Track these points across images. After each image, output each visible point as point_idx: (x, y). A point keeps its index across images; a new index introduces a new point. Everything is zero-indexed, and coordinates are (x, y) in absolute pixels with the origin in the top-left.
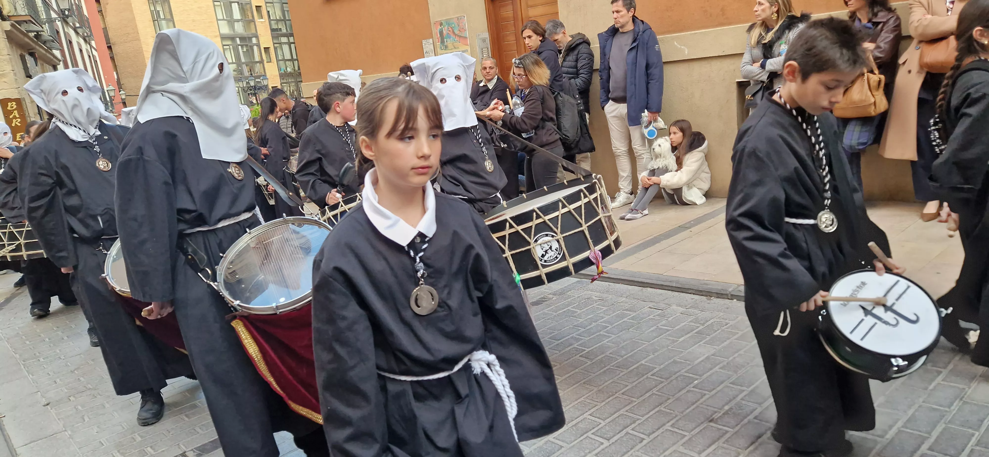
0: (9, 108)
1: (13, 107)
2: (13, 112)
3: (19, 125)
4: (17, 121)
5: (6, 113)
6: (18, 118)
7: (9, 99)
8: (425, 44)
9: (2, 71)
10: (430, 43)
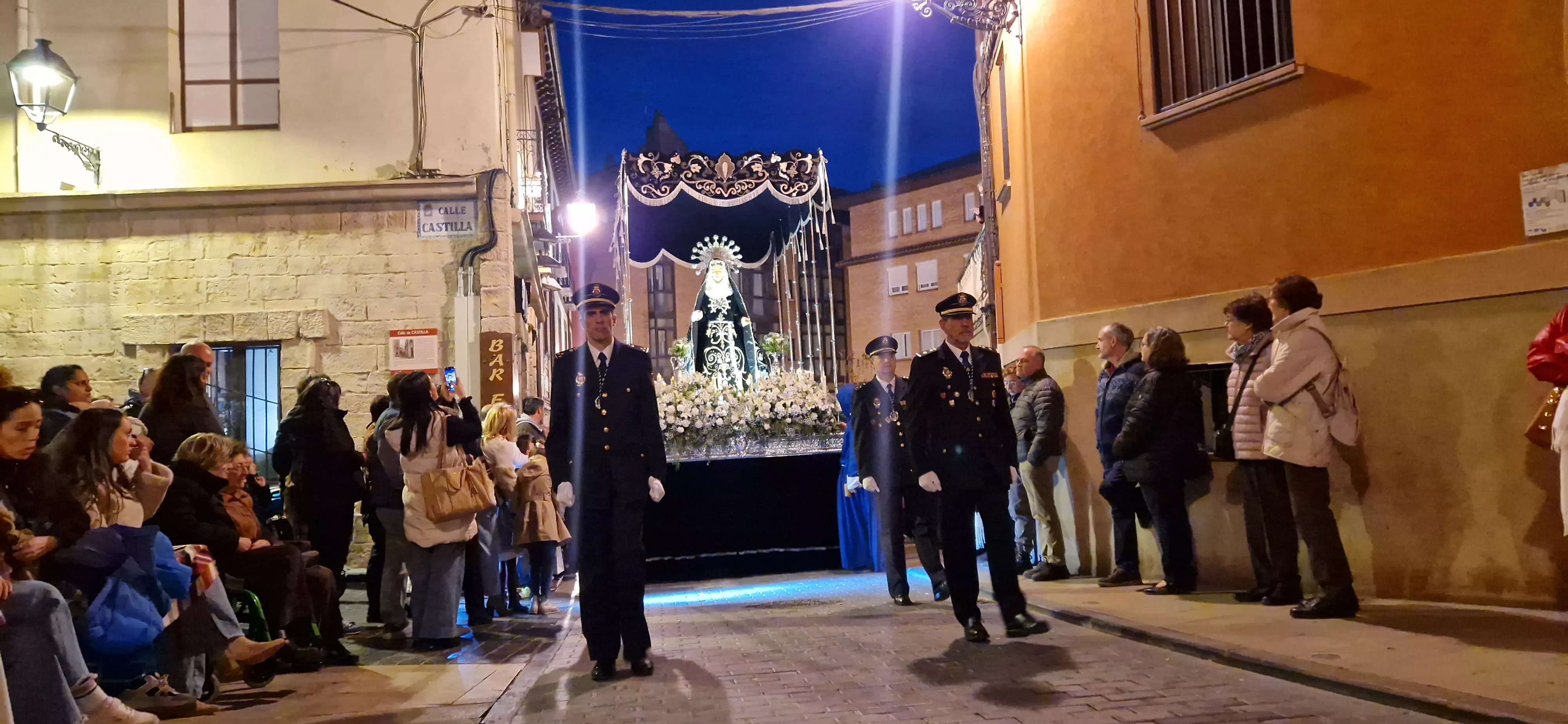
0: (491, 349)
1: (498, 347)
2: (494, 358)
3: (500, 379)
4: (499, 372)
5: (486, 357)
6: (502, 367)
7: (495, 332)
8: (1534, 181)
9: (494, 286)
10: (1555, 176)
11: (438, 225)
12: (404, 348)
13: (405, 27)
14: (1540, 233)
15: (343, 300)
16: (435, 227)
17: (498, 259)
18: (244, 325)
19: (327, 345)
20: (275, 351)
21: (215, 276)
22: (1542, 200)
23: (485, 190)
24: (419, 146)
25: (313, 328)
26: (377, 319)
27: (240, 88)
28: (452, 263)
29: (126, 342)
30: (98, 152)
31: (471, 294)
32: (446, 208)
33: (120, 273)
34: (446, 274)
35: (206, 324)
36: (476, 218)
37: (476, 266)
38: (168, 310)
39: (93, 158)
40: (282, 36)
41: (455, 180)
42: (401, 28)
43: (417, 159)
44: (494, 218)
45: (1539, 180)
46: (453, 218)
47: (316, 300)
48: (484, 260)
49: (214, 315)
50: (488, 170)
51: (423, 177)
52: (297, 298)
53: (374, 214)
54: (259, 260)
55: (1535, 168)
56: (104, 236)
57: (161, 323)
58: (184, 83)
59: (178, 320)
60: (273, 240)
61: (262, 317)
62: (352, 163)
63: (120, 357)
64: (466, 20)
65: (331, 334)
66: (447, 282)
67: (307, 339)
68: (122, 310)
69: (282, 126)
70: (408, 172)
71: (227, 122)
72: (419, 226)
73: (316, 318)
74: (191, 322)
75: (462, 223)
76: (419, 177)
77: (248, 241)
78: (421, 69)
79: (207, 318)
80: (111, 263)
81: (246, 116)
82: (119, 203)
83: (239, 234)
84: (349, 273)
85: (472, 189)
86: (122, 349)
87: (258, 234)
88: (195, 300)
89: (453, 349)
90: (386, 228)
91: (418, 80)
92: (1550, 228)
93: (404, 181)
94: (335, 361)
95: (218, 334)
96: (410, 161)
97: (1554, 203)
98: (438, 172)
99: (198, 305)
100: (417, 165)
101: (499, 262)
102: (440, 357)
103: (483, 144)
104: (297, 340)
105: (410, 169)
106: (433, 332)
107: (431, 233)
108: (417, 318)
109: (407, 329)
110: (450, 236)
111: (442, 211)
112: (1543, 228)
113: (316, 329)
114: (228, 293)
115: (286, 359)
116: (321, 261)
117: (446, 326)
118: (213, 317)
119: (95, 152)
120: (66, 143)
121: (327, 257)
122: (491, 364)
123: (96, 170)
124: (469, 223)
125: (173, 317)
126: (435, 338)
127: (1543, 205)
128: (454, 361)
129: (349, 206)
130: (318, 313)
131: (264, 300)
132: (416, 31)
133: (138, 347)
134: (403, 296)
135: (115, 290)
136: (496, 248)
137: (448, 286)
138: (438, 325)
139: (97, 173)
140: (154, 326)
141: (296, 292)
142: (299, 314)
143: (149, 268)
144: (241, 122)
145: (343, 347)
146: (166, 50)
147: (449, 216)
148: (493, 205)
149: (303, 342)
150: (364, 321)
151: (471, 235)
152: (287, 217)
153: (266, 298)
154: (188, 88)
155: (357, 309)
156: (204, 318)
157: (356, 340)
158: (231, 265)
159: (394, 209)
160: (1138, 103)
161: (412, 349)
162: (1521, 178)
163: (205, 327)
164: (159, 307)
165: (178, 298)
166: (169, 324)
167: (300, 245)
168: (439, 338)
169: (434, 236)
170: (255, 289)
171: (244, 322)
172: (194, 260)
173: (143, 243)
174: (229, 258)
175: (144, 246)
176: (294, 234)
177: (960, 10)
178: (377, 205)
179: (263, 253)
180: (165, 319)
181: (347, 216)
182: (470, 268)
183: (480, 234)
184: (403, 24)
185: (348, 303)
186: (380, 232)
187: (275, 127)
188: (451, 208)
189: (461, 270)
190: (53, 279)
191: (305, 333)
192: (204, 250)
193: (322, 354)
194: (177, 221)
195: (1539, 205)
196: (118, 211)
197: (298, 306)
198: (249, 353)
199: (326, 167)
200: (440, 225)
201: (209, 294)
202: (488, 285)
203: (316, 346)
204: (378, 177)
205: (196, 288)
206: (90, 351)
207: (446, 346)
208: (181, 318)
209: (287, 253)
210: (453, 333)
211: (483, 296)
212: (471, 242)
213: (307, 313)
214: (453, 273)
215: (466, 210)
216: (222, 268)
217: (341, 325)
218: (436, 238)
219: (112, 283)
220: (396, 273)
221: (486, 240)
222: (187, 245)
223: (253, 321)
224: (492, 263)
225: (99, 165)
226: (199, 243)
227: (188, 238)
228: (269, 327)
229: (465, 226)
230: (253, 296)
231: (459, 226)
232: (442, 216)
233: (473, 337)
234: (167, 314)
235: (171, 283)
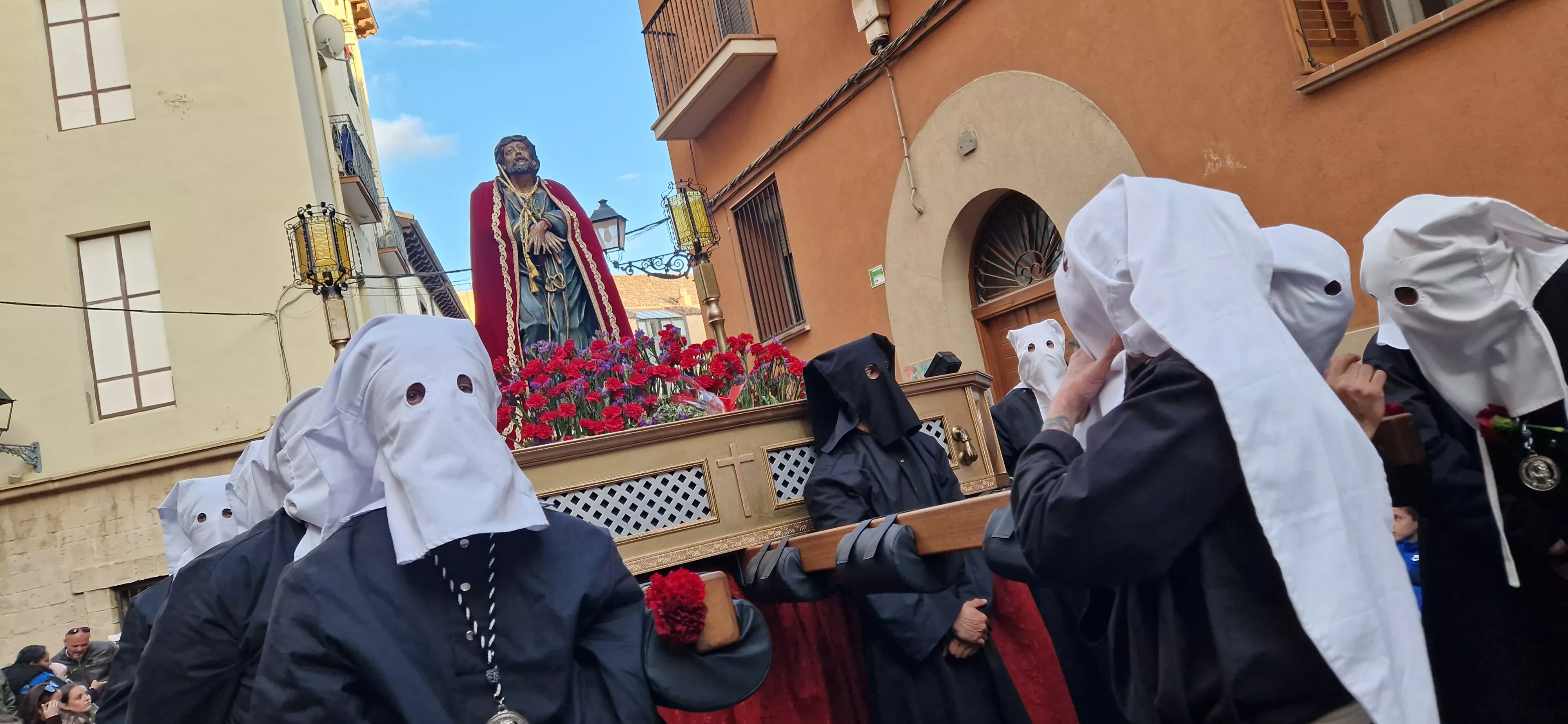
13: (268, 315)
21: (140, 527)
27: (140, 377)
30: (36, 449)
33: (64, 538)
35: (137, 566)
38: (106, 561)
39: (31, 453)
42: (265, 317)
49: (142, 558)
57: (101, 572)
58: (96, 382)
59: (114, 567)
62: (237, 424)
63: (72, 604)
68: (69, 566)
69: (177, 403)
71: (136, 407)
74: (125, 567)
78: (281, 343)
80: (56, 532)
81: (148, 398)
82: (56, 486)
86: (72, 597)
88: (127, 549)
91: (280, 352)
95: (149, 572)
99: (129, 552)
114: (151, 540)
118: (142, 560)
119: (32, 448)
120: (10, 450)
123: (35, 461)
125: (110, 565)
132: (273, 315)
133: (85, 594)
135: (62, 552)
139: (36, 464)
140: (96, 575)
143: (86, 530)
144: (145, 404)
154: (100, 385)
156: (136, 561)
163: (136, 569)
164: (98, 559)
165: (113, 550)
166: (107, 571)
172: (121, 518)
173: (79, 511)
175: (80, 513)
180: (104, 568)
184: (266, 313)
187: (173, 403)
190: (12, 552)
199: (217, 429)
201: (136, 543)
205: (125, 540)
206: (48, 603)
208: (117, 565)
216: (144, 521)
219: (59, 547)
225: (36, 457)
234: (105, 564)
235: (104, 538)
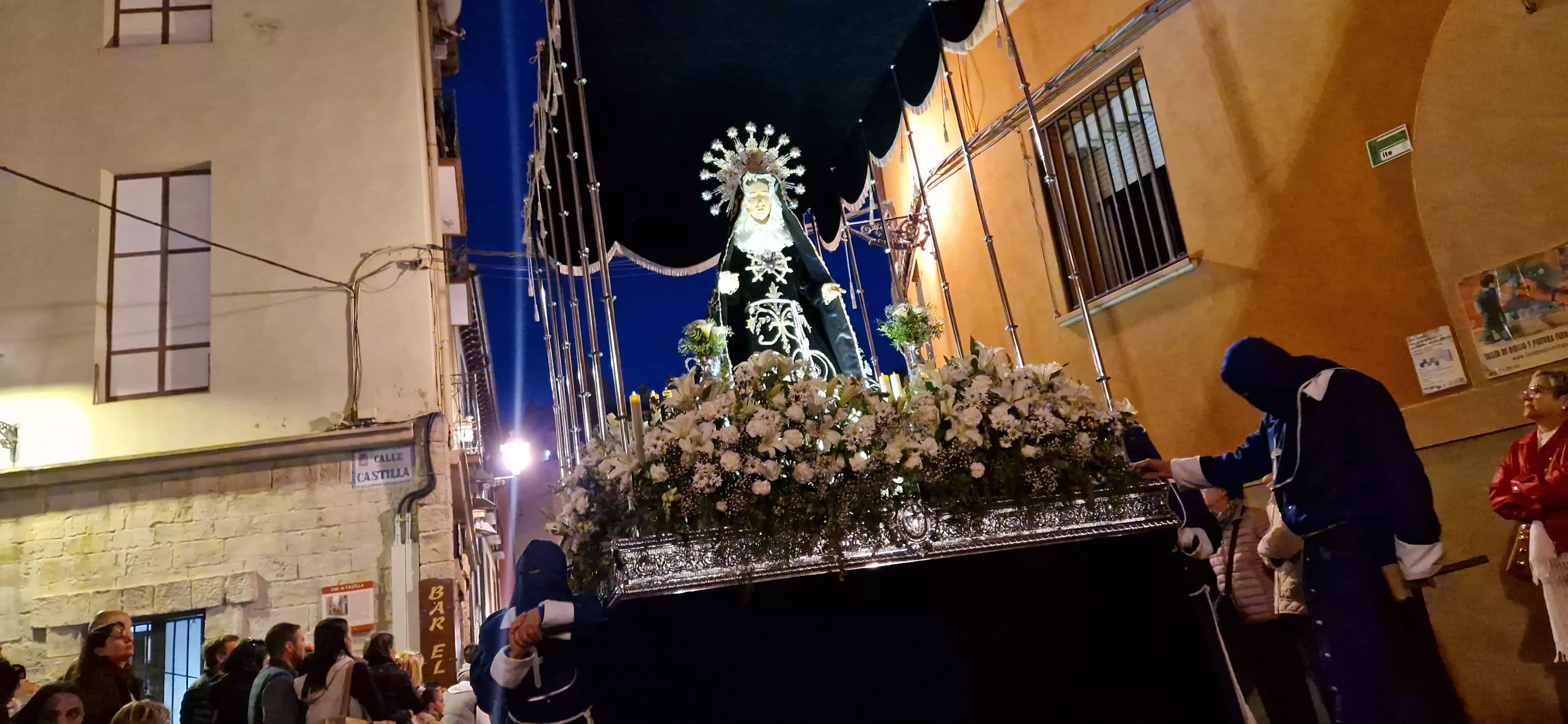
0: (431, 597)
1: (438, 595)
2: (435, 606)
3: (441, 628)
4: (439, 621)
5: (425, 604)
6: (441, 615)
7: (435, 579)
8: (1421, 343)
9: (434, 531)
10: (1438, 338)
11: (373, 473)
12: (337, 604)
13: (340, 284)
14: (1436, 390)
15: (273, 560)
16: (371, 476)
17: (437, 503)
18: (166, 596)
19: (255, 609)
20: (199, 621)
21: (136, 547)
22: (1432, 360)
23: (423, 434)
24: (354, 396)
25: (240, 593)
26: (309, 577)
27: (169, 354)
28: (388, 511)
29: (36, 626)
30: (16, 430)
31: (409, 541)
32: (382, 457)
33: (33, 552)
34: (382, 524)
35: (124, 598)
36: (413, 463)
37: (414, 512)
38: (83, 587)
39: (10, 435)
40: (215, 302)
41: (390, 427)
42: (335, 285)
43: (352, 409)
44: (433, 462)
45: (1424, 343)
46: (389, 465)
47: (244, 563)
48: (422, 505)
49: (133, 588)
50: (425, 414)
51: (357, 426)
52: (224, 562)
53: (307, 468)
54: (182, 526)
55: (1419, 333)
56: (16, 515)
57: (75, 603)
58: (110, 353)
59: (93, 597)
60: (199, 504)
61: (185, 586)
62: (284, 419)
64: (401, 274)
65: (260, 596)
66: (383, 532)
67: (234, 605)
68: (32, 592)
69: (211, 388)
70: (342, 424)
71: (155, 389)
72: (353, 477)
73: (244, 581)
74: (107, 599)
75: (399, 470)
76: (354, 427)
77: (173, 506)
78: (356, 323)
79: (125, 593)
80: (23, 543)
81: (174, 381)
82: (36, 480)
83: (164, 501)
84: (279, 531)
85: (410, 434)
86: (31, 633)
87: (183, 499)
88: (113, 574)
89: (389, 601)
90: (318, 481)
91: (353, 334)
92: (1444, 385)
93: (338, 432)
94: (263, 625)
95: (137, 608)
96: (344, 412)
97: (1442, 362)
98: (373, 421)
99: (116, 579)
100: (352, 417)
101: (438, 506)
102: (377, 611)
103: (420, 390)
104: (224, 607)
105: (344, 420)
106: (368, 585)
107: (367, 483)
108: (352, 572)
109: (341, 584)
110: (386, 484)
111: (378, 459)
112: (1438, 384)
113: (243, 594)
114: (149, 564)
115: (210, 628)
116: (251, 521)
117: (382, 578)
118: (133, 591)
119: (13, 429)
121: (256, 517)
122: (431, 613)
123: (13, 447)
124: (406, 469)
125: (88, 594)
126: (371, 591)
127: (1433, 364)
128: (391, 614)
129: (281, 462)
130: (246, 576)
131: (188, 567)
132: (351, 288)
133: (48, 631)
134: (336, 551)
135: (26, 572)
136: (435, 491)
137: (383, 535)
138: (374, 577)
139: (14, 451)
140: (67, 606)
141: (223, 556)
142: (225, 579)
143: (64, 544)
144: (168, 387)
145: (273, 610)
146: (93, 323)
147: (386, 463)
148: (431, 448)
149: (229, 608)
150: (295, 580)
151: (409, 481)
152: (215, 479)
153: (191, 565)
154: (114, 358)
155: (288, 568)
156: (122, 592)
157: (286, 601)
158: (153, 533)
159: (327, 462)
160: (1052, 304)
161: (346, 605)
162: (1409, 343)
163: (122, 602)
164: (73, 585)
165: (95, 573)
166: (83, 602)
167: (228, 507)
168: (374, 591)
169: (370, 486)
170: (179, 557)
171: (165, 593)
172: (114, 532)
173: (58, 519)
174: (152, 526)
175: (60, 521)
176: (222, 496)
177: (876, 233)
178: (311, 459)
179: (189, 518)
180: (79, 597)
181: (278, 473)
182: (407, 515)
183: (417, 479)
184: (338, 281)
185: (278, 563)
186: (312, 485)
187: (205, 390)
188: (387, 456)
189: (398, 518)
191: (231, 598)
192: (125, 521)
193: (249, 620)
194: (97, 493)
195: (1430, 364)
196: (35, 488)
197: (225, 571)
198: (170, 626)
199: (257, 426)
200: (376, 473)
201: (128, 567)
202: (427, 530)
203: (244, 611)
204: (311, 431)
205: (114, 561)
207: (383, 600)
208: (98, 595)
209: (215, 515)
210: (389, 583)
211: (422, 542)
212: (408, 489)
213: (235, 577)
214: (390, 521)
215: (403, 456)
216: (143, 538)
217: (271, 587)
218: (372, 487)
219: (23, 564)
220: (329, 527)
221: (425, 483)
222: (107, 517)
223: (176, 591)
224: (431, 507)
225: (16, 442)
226: (119, 513)
227: (108, 509)
228: (193, 595)
229: (402, 472)
230: (176, 565)
231: (396, 473)
232: (378, 464)
233: (411, 586)
234: (81, 592)
235: (87, 558)
